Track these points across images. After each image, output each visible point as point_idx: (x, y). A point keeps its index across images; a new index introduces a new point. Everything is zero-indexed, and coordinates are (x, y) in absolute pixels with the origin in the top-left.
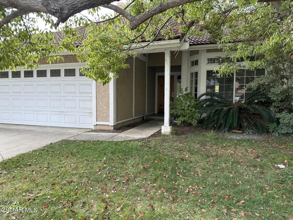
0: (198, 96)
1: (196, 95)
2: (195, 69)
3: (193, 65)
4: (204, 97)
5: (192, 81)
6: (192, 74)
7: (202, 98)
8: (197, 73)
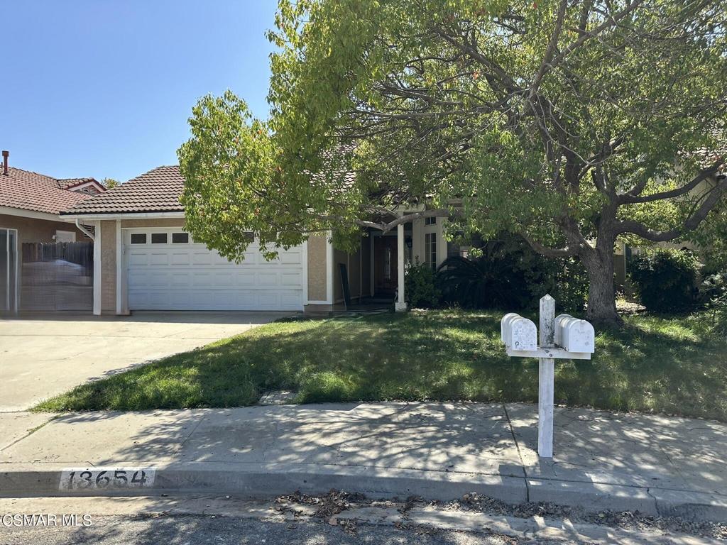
0: (437, 266)
1: (434, 265)
2: (431, 229)
3: (429, 223)
4: (445, 268)
5: (427, 247)
6: (427, 236)
7: (441, 270)
8: (434, 235)
